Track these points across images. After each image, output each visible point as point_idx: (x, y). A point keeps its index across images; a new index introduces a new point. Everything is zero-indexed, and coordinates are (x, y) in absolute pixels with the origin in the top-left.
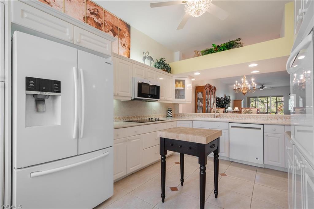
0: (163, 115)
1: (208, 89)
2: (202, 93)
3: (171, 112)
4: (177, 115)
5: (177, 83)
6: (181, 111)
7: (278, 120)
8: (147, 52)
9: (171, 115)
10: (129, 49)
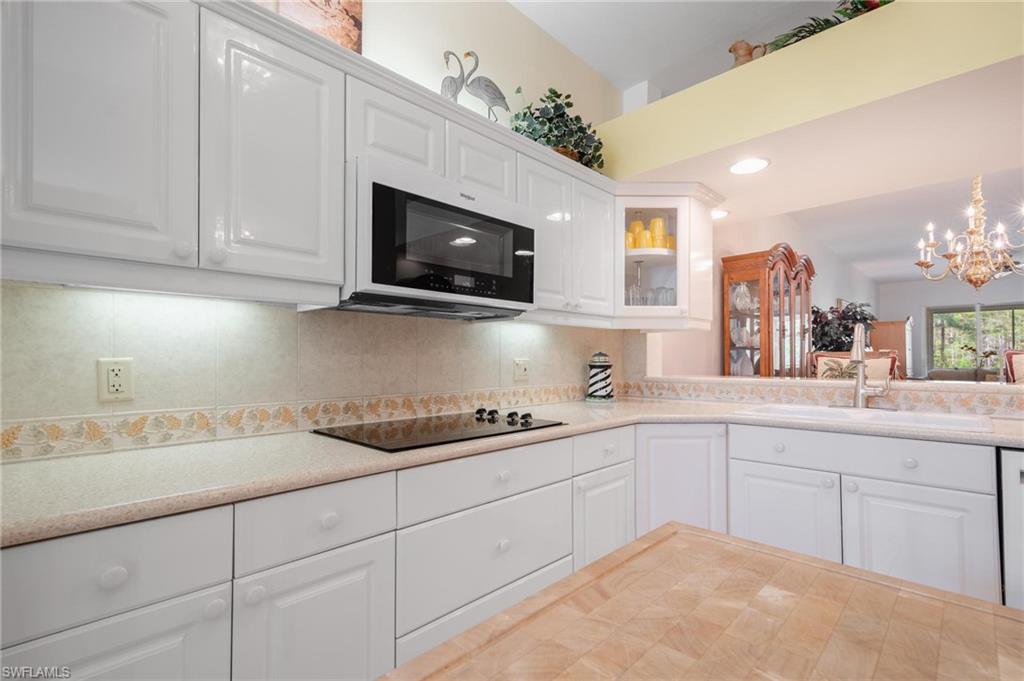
0: (566, 391)
1: (781, 267)
2: (753, 284)
3: (608, 372)
4: (639, 388)
5: (638, 227)
6: (655, 370)
8: (468, 54)
9: (609, 389)
10: (351, 21)
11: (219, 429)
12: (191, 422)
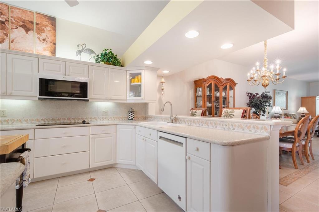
1: (212, 83)
3: (133, 113)
7: (243, 129)
10: (53, 44)
11: (23, 122)
12: (17, 120)
